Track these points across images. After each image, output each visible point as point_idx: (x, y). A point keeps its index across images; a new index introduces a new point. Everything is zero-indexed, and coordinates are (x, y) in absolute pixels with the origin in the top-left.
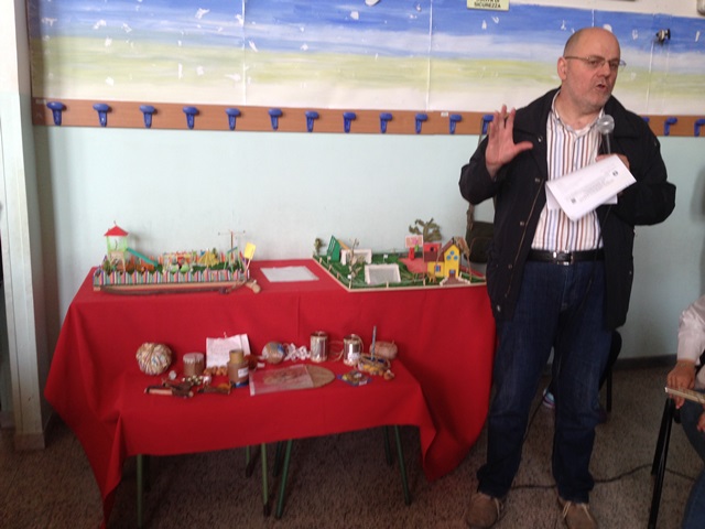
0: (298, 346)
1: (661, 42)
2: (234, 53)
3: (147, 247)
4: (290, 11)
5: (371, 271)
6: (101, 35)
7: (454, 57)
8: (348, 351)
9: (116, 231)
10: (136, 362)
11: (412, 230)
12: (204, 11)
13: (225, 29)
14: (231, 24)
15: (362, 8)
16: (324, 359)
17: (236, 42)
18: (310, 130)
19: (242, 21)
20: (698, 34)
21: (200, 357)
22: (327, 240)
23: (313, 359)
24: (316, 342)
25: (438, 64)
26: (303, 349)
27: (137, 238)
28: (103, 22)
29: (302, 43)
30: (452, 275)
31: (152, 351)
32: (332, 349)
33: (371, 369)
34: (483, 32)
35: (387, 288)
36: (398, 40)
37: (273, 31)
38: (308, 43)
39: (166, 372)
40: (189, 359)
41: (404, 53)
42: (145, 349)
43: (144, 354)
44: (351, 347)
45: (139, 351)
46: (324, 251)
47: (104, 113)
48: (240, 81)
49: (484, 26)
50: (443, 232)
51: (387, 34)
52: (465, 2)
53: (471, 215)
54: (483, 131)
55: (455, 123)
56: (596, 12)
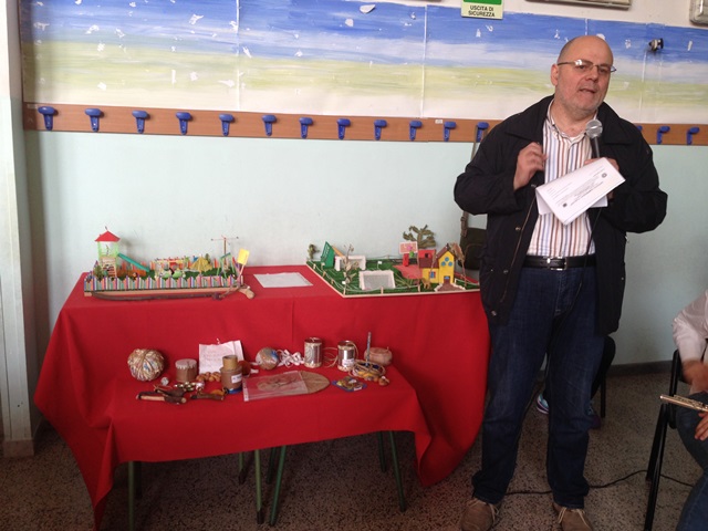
0: (292, 353)
1: (654, 51)
2: (228, 59)
3: (139, 253)
4: (285, 18)
5: (365, 277)
6: (94, 40)
7: (448, 65)
8: (342, 358)
9: (108, 237)
10: (127, 368)
11: (406, 237)
12: (198, 17)
13: (220, 35)
14: (226, 30)
15: (357, 16)
16: (318, 365)
17: (230, 48)
18: (304, 137)
19: (236, 28)
20: (691, 43)
21: (193, 362)
22: (321, 246)
23: (308, 365)
24: (310, 348)
25: (432, 72)
26: (297, 355)
27: (128, 244)
28: (95, 27)
29: (297, 49)
30: (447, 281)
31: (144, 357)
32: (327, 355)
33: (366, 374)
34: (477, 40)
35: (382, 295)
36: (393, 48)
37: (268, 37)
38: (302, 50)
39: (158, 378)
40: (182, 365)
41: (398, 61)
42: (136, 356)
43: (136, 360)
44: (345, 353)
45: (130, 357)
46: (318, 257)
47: (96, 118)
48: (234, 87)
49: (478, 34)
50: (437, 239)
51: (381, 41)
52: (459, 10)
53: (465, 222)
54: (477, 138)
55: (449, 130)
56: (590, 21)
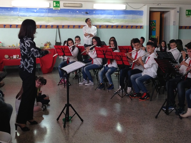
1: (87, 13)
2: (17, 17)
4: (25, 11)
7: (51, 17)
12: (13, 11)
13: (16, 14)
15: (36, 10)
20: (94, 12)
25: (49, 18)
30: (48, 48)
39: (8, 58)
40: (11, 57)
41: (43, 16)
49: (56, 12)
50: (51, 44)
51: (40, 14)
52: (53, 9)
53: (56, 41)
54: (57, 28)
55: (52, 27)
56: (75, 9)
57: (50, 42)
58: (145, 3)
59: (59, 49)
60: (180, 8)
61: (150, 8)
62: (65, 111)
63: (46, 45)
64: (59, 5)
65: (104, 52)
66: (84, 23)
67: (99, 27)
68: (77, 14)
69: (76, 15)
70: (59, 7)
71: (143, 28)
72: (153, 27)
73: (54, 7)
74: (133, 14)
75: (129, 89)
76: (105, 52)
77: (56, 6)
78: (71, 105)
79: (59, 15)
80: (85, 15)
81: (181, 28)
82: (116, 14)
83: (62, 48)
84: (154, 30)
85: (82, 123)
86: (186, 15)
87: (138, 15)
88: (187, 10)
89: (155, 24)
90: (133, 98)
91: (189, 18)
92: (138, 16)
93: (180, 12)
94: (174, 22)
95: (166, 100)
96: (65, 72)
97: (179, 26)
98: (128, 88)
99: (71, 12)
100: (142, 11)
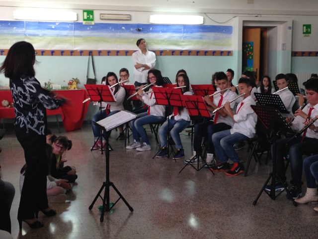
1: (139, 31)
4: (37, 27)
5: (54, 86)
7: (80, 36)
12: (15, 28)
13: (21, 31)
15: (55, 26)
17: (23, 34)
18: (42, 55)
19: (25, 30)
25: (76, 38)
34: (88, 30)
38: (42, 34)
41: (66, 36)
51: (62, 31)
52: (82, 23)
53: (87, 77)
54: (90, 55)
55: (81, 53)
56: (120, 24)
57: (78, 78)
58: (235, 14)
59: (93, 89)
60: (293, 22)
61: (244, 22)
62: (103, 194)
63: (70, 84)
64: (93, 17)
65: (167, 95)
66: (134, 47)
67: (159, 53)
68: (122, 32)
69: (122, 34)
70: (92, 20)
71: (232, 55)
72: (249, 53)
73: (84, 20)
74: (215, 32)
75: (210, 157)
76: (169, 95)
77: (88, 19)
78: (112, 184)
79: (92, 34)
80: (136, 33)
81: (294, 54)
82: (187, 32)
83: (97, 88)
84: (251, 58)
85: (131, 214)
86: (304, 33)
87: (223, 32)
88: (304, 25)
89: (251, 48)
90: (216, 172)
91: (307, 37)
92: (224, 34)
93: (293, 28)
94: (283, 45)
95: (271, 175)
96: (103, 128)
97: (292, 52)
98: (208, 154)
99: (112, 28)
100: (231, 26)
